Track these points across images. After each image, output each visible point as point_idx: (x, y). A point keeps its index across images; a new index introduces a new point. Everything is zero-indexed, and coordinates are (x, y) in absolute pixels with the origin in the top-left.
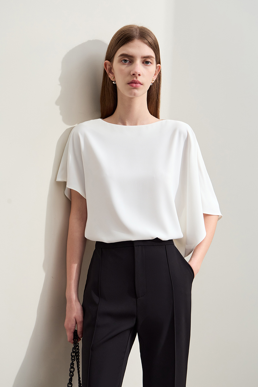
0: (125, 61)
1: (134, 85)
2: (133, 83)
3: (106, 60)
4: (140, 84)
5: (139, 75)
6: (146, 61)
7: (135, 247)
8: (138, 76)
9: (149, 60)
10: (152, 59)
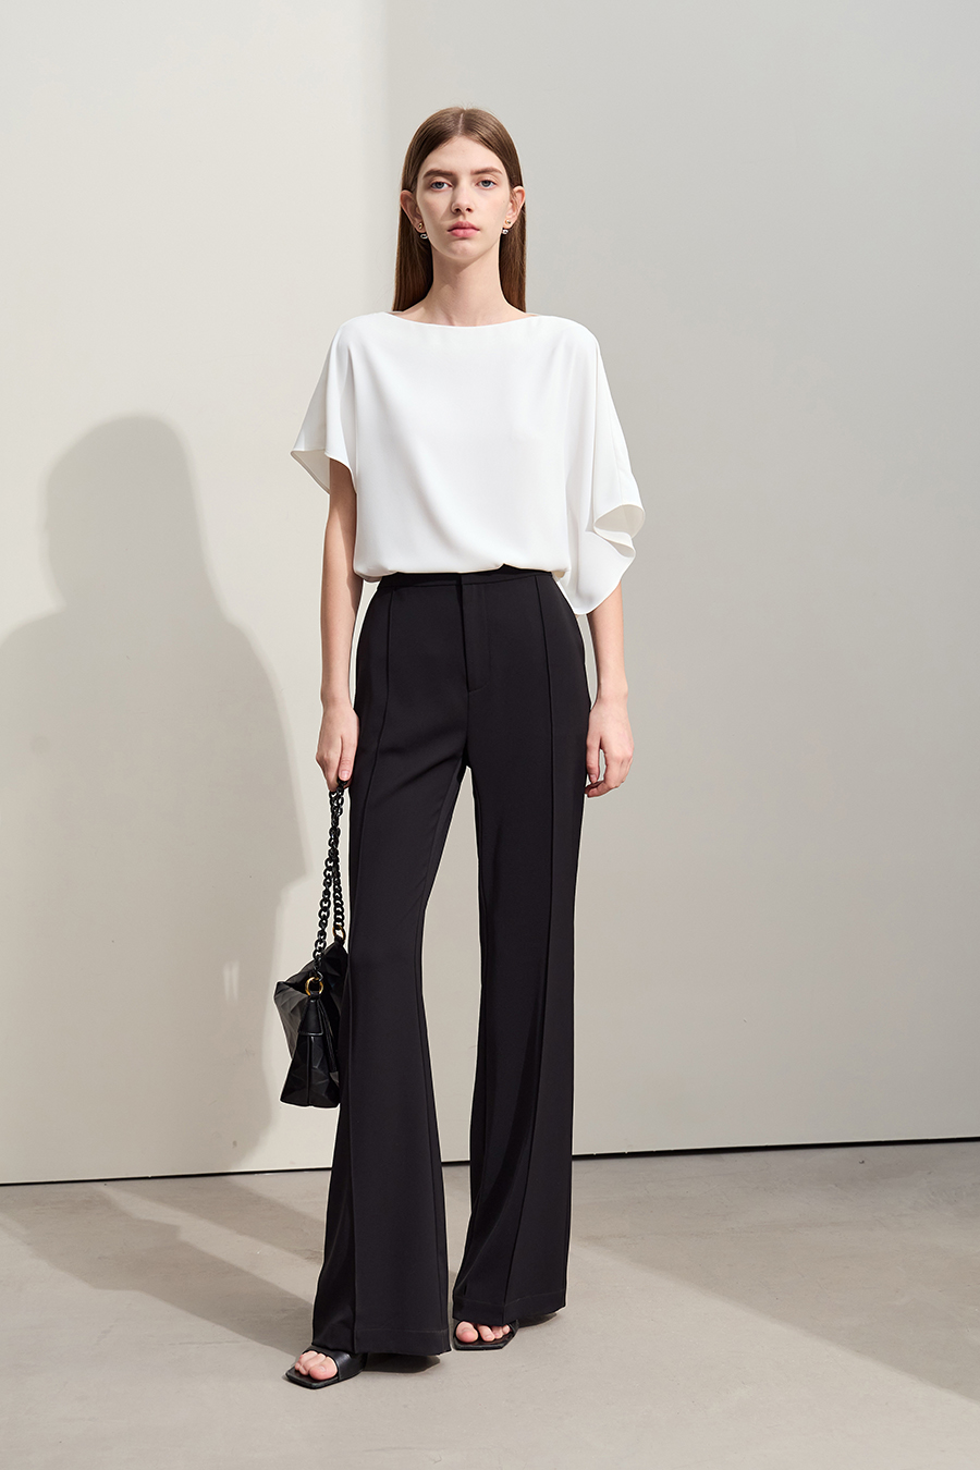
0: (440, 184)
1: (461, 232)
2: (458, 230)
3: (403, 189)
4: (473, 228)
5: (469, 210)
6: (483, 180)
7: (464, 587)
8: (467, 212)
9: (488, 177)
10: (496, 174)
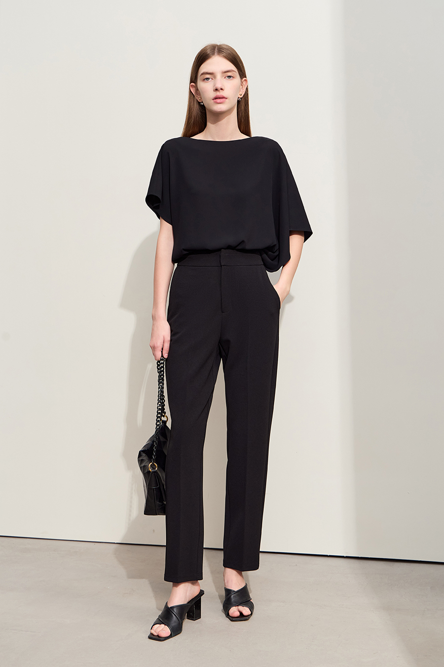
0: (208, 78)
2: (218, 99)
4: (224, 98)
6: (228, 75)
8: (221, 90)
10: (234, 72)
